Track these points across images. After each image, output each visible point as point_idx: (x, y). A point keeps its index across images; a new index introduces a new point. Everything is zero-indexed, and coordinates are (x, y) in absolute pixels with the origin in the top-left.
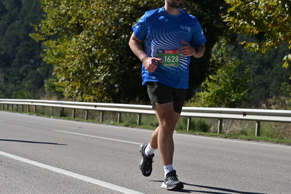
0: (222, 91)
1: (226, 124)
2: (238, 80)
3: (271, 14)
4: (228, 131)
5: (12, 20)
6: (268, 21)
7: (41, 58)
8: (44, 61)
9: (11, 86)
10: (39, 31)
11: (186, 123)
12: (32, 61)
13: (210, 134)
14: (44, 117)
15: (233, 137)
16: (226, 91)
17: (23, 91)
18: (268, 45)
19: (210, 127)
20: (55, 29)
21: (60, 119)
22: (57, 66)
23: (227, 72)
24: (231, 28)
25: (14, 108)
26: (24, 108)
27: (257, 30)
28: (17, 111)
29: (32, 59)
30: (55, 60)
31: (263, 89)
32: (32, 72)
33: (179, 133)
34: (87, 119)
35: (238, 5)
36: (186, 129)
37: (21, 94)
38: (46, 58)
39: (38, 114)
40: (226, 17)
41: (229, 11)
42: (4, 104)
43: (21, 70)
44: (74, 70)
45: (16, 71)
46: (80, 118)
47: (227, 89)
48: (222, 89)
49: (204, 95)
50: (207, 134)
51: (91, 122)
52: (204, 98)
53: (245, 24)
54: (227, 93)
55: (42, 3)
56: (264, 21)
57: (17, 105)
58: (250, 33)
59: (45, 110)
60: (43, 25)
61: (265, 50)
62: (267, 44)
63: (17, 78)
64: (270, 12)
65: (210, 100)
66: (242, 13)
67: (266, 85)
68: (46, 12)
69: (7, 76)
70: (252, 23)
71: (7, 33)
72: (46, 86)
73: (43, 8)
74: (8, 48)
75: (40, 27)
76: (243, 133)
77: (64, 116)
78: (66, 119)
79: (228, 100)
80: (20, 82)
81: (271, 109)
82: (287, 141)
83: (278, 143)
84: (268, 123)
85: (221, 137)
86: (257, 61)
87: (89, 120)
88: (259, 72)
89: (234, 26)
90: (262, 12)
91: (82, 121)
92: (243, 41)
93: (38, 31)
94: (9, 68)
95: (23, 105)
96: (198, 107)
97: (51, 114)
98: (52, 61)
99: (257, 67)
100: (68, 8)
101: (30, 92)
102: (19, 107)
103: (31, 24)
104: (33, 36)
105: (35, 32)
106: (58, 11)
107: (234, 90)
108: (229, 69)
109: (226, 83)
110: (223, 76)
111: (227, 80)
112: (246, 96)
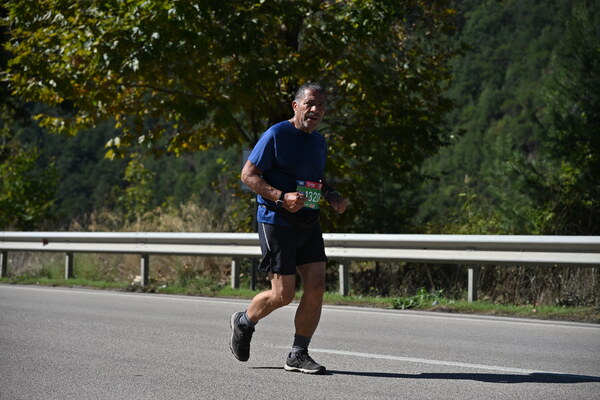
0: (8, 202)
2: (37, 183)
3: (82, 70)
4: (18, 273)
6: (78, 81)
15: (26, 281)
16: (17, 202)
18: (81, 122)
23: (17, 168)
24: (15, 92)
27: (60, 96)
31: (82, 197)
35: (25, 54)
40: (5, 75)
47: (18, 199)
48: (7, 199)
53: (39, 86)
54: (17, 205)
56: (72, 82)
58: (48, 101)
61: (76, 131)
62: (79, 120)
64: (81, 66)
66: (34, 68)
67: (87, 191)
70: (51, 85)
76: (44, 273)
79: (20, 219)
81: (91, 231)
82: (120, 285)
83: (104, 288)
84: (86, 255)
85: (6, 283)
86: (70, 149)
88: (74, 168)
89: (21, 90)
92: (37, 115)
99: (70, 159)
107: (31, 200)
108: (20, 163)
109: (15, 189)
110: (9, 177)
111: (17, 183)
112: (52, 209)
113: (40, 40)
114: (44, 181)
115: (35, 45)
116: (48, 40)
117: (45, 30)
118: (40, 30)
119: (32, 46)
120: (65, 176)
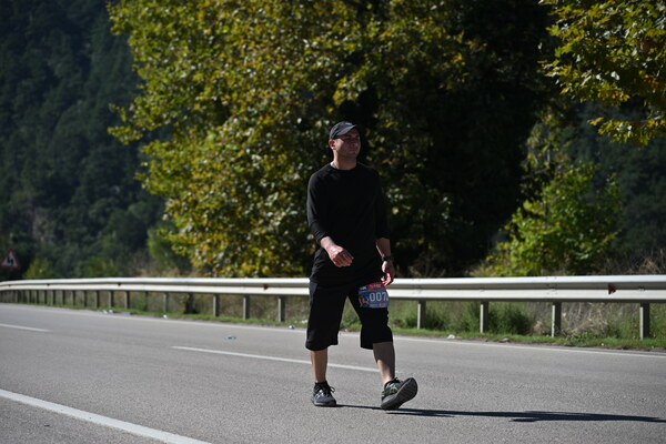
0: (556, 236)
1: (571, 313)
2: (593, 209)
3: (653, 55)
4: (576, 330)
5: (70, 100)
6: (647, 73)
7: (138, 183)
8: (145, 190)
9: (71, 249)
10: (131, 120)
11: (478, 315)
12: (118, 189)
13: (535, 338)
14: (147, 316)
15: (587, 343)
16: (570, 236)
17: (98, 259)
18: (654, 126)
19: (534, 322)
20: (165, 116)
21: (185, 319)
22: (173, 198)
23: (567, 190)
24: (566, 90)
25: (77, 298)
26: (102, 299)
27: (626, 93)
28: (85, 305)
29: (118, 184)
30: (169, 186)
31: (653, 226)
32: (117, 214)
33: (460, 340)
34: (247, 317)
35: (577, 39)
36: (477, 328)
37: (93, 266)
38: (147, 181)
39: (132, 310)
40: (552, 68)
41: (558, 54)
42: (54, 291)
43: (92, 212)
44: (212, 207)
45: (82, 215)
46: (229, 315)
47: (569, 231)
48: (556, 232)
49: (516, 248)
50: (528, 338)
51: (258, 324)
52: (516, 255)
53: (597, 81)
54: (568, 240)
55: (136, 59)
56: (641, 72)
57: (85, 291)
58: (609, 99)
59: (150, 299)
60: (139, 108)
61: (648, 138)
62: (651, 123)
63: (84, 229)
65: (531, 259)
66: (589, 57)
68: (145, 77)
69: (60, 228)
70: (613, 78)
71: (59, 129)
72: (151, 244)
73: (136, 70)
74: (62, 163)
75: (132, 113)
76: (612, 331)
77: (195, 312)
78: (199, 319)
79: (573, 257)
80: (92, 239)
85: (560, 345)
86: (634, 163)
87: (251, 319)
88: (640, 187)
89: (573, 87)
90: (635, 53)
91: (235, 323)
92: (595, 119)
93: (127, 121)
94: (65, 207)
95: (98, 291)
96: (503, 276)
97: (164, 308)
98: (161, 187)
99: (635, 176)
100: (193, 68)
101: (114, 260)
102: (89, 297)
103: (112, 106)
104: (116, 131)
105: (122, 124)
106: (170, 75)
107: (586, 232)
108: (571, 184)
109: (565, 219)
110: (557, 202)
111: (566, 210)
112: (613, 245)
113: (596, 20)
114: (603, 207)
115: (589, 28)
116: (606, 19)
117: (601, 7)
118: (595, 7)
119: (585, 29)
120: (629, 198)
